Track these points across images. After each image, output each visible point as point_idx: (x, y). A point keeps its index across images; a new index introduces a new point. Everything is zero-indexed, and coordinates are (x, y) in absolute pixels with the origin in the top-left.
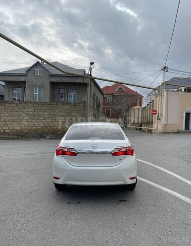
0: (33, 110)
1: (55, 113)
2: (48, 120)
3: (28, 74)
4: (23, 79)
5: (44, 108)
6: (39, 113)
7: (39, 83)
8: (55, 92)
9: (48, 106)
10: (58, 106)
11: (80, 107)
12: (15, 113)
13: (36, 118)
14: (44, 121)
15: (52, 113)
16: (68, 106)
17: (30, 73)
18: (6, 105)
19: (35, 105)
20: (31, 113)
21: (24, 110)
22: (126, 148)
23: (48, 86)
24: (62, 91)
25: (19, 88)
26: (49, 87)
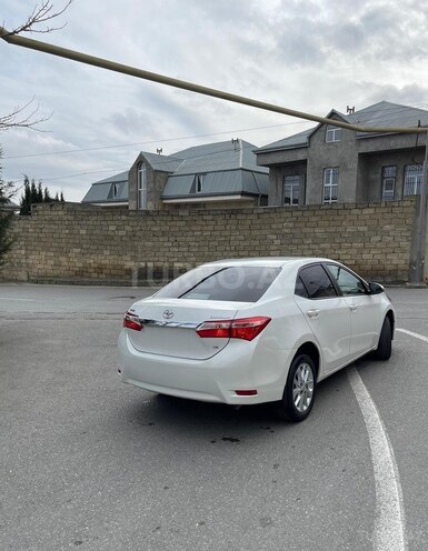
0: (291, 225)
1: (340, 229)
2: (323, 246)
3: (312, 143)
4: (300, 156)
5: (314, 219)
6: (305, 230)
7: (334, 161)
8: (373, 177)
9: (323, 213)
10: (346, 212)
11: (405, 210)
12: (255, 233)
13: (296, 241)
14: (314, 246)
15: (333, 230)
16: (372, 211)
17: (315, 140)
18: (239, 217)
19: (295, 214)
20: (287, 231)
21: (273, 226)
22: (232, 321)
23: (354, 165)
24: (390, 172)
25: (297, 177)
26: (356, 165)
